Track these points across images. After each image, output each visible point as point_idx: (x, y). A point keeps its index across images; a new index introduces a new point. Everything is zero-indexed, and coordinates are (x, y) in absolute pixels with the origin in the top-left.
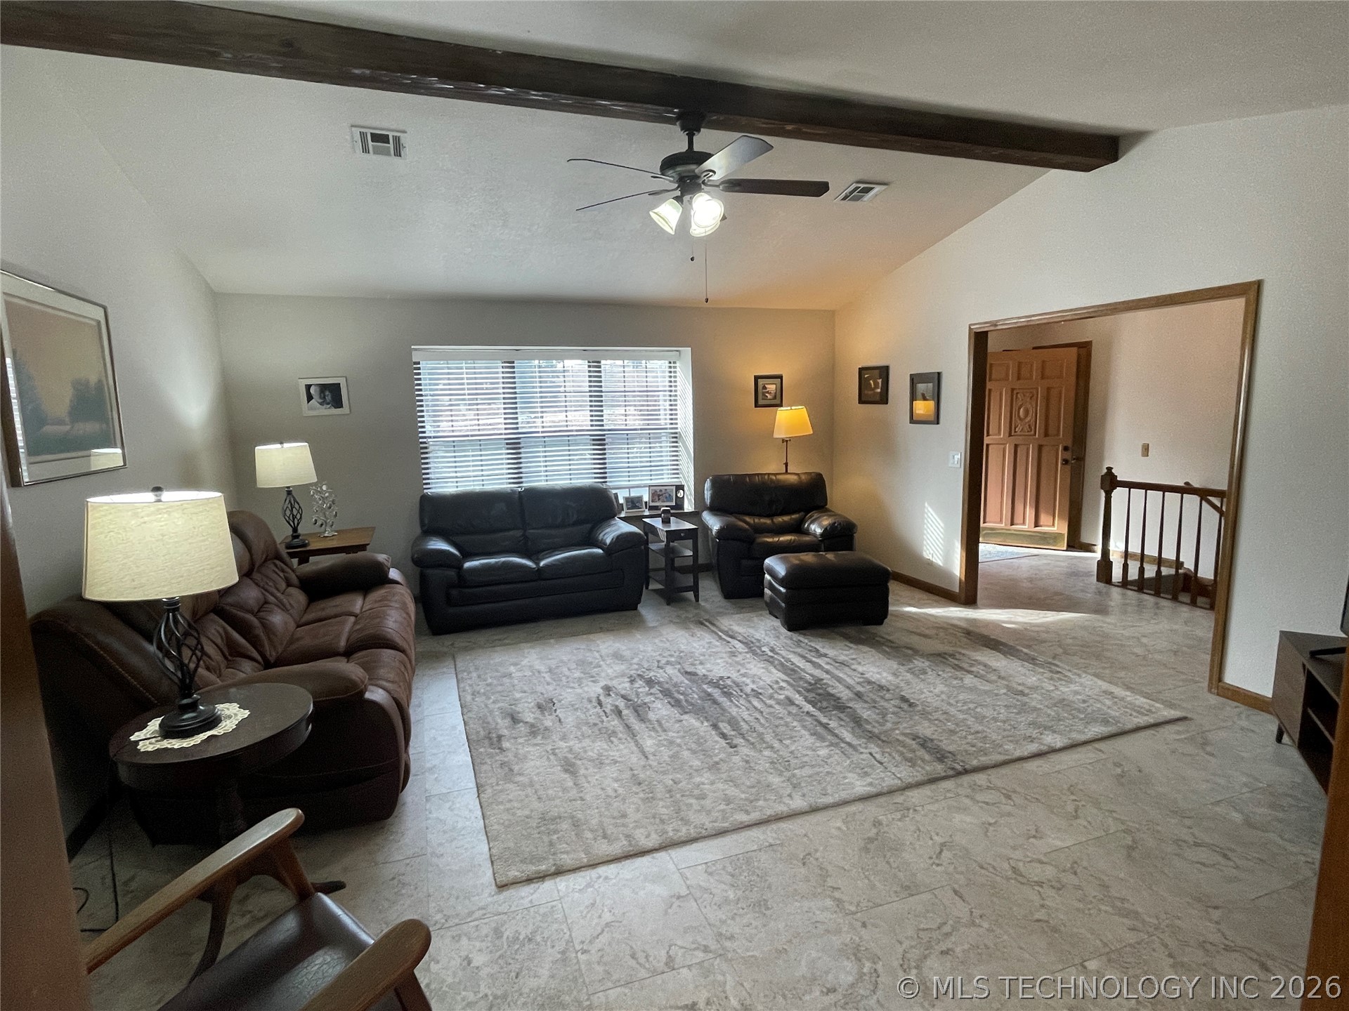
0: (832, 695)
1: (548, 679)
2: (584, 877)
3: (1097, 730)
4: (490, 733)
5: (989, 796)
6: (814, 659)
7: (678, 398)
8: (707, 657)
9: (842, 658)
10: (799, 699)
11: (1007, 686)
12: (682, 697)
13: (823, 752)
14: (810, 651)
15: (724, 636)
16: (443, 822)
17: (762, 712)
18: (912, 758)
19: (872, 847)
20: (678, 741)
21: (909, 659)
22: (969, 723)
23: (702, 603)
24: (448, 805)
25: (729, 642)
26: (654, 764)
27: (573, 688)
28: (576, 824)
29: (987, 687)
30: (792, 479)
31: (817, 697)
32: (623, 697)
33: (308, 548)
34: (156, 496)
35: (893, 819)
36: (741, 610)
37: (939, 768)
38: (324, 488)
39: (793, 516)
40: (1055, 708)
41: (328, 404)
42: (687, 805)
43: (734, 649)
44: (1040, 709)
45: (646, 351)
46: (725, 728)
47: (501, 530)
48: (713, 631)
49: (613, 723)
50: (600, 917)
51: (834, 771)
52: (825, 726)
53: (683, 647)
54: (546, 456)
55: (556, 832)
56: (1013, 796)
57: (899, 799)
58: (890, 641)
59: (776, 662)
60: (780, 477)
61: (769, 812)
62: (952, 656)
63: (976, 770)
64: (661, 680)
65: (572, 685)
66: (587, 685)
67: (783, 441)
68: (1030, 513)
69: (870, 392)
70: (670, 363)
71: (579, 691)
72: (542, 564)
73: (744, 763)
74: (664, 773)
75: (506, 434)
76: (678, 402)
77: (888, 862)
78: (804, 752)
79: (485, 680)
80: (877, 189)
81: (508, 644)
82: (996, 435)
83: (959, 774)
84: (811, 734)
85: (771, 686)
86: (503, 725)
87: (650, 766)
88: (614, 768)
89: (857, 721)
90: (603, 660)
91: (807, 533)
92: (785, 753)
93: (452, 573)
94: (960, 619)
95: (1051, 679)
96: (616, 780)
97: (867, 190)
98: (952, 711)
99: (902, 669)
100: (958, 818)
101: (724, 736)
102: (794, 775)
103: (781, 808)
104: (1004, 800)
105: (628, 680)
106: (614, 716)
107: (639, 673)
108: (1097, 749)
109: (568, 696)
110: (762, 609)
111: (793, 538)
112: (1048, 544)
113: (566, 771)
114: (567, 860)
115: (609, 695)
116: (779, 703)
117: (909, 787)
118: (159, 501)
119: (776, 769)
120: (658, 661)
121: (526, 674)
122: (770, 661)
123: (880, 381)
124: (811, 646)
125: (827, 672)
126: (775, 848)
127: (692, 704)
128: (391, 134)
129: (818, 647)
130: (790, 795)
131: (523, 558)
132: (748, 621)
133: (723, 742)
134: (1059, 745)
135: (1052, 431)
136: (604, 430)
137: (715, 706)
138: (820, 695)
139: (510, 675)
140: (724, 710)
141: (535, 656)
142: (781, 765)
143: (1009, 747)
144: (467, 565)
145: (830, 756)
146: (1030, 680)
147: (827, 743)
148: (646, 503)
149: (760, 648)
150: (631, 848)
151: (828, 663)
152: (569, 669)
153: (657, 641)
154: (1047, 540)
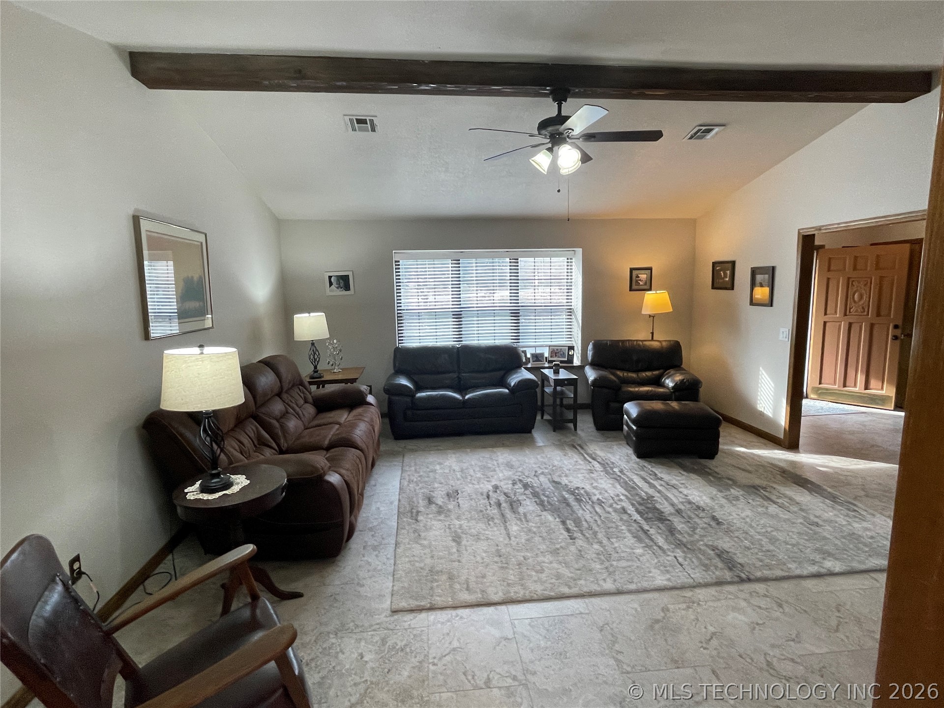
0: (658, 509)
1: (459, 476)
2: (447, 614)
3: (876, 562)
4: (412, 509)
5: (763, 603)
6: (651, 481)
7: (573, 284)
8: (571, 471)
9: (674, 482)
10: (631, 510)
11: (805, 517)
12: (545, 499)
13: (639, 551)
14: (650, 475)
15: (588, 458)
16: (369, 563)
17: (601, 516)
18: (707, 565)
19: (657, 626)
20: (535, 530)
21: (727, 487)
22: (763, 543)
23: (579, 432)
24: (375, 553)
25: (590, 462)
26: (514, 544)
27: (473, 484)
28: (451, 578)
29: (787, 516)
30: (655, 344)
31: (646, 510)
32: (505, 494)
33: (323, 379)
34: (201, 350)
35: (679, 609)
36: (606, 439)
37: (728, 575)
38: (335, 341)
39: (654, 373)
40: (843, 540)
41: (341, 288)
42: (528, 575)
43: (592, 468)
44: (828, 539)
45: (551, 251)
46: (570, 524)
47: (444, 373)
48: (581, 453)
49: (493, 511)
50: (450, 643)
51: (644, 567)
52: (646, 532)
53: (556, 463)
54: (478, 324)
55: (437, 581)
56: (785, 606)
57: (688, 594)
58: (716, 472)
59: (622, 480)
60: (647, 343)
61: (585, 589)
62: (764, 488)
63: (759, 580)
64: (535, 485)
65: (474, 482)
66: (483, 483)
67: (650, 316)
68: (861, 378)
69: (721, 281)
70: (568, 259)
71: (477, 486)
72: (467, 397)
73: (578, 552)
74: (518, 551)
75: (452, 308)
76: (573, 287)
77: (666, 640)
78: (624, 550)
79: (419, 473)
80: (716, 129)
81: (441, 450)
82: (833, 314)
83: (742, 581)
84: (634, 537)
85: (612, 498)
86: (422, 504)
87: (511, 544)
88: (485, 543)
89: (672, 531)
90: (499, 467)
91: (662, 385)
92: (609, 548)
93: (408, 399)
94: (780, 460)
95: (847, 515)
96: (485, 552)
97: (709, 131)
98: (752, 532)
99: (719, 495)
100: (731, 616)
101: (568, 530)
102: (612, 565)
103: (595, 588)
104: (775, 608)
105: (511, 482)
106: (495, 507)
107: (520, 478)
108: (873, 578)
109: (469, 489)
110: (621, 440)
111: (650, 389)
112: (877, 404)
113: (454, 540)
114: (438, 601)
115: (496, 492)
116: (615, 510)
117: (700, 585)
118: (202, 353)
119: (600, 559)
120: (536, 472)
121: (445, 471)
122: (617, 479)
123: (728, 272)
124: (652, 471)
125: (659, 492)
126: (583, 616)
127: (551, 505)
128: (368, 118)
129: (656, 472)
130: (604, 580)
131: (455, 392)
132: (610, 448)
133: (566, 534)
134: (837, 570)
135: (883, 312)
136: (519, 306)
137: (568, 508)
138: (648, 508)
139: (434, 471)
140: (573, 511)
141: (454, 460)
142: (605, 556)
143: (792, 566)
144: (419, 395)
145: (643, 555)
146: (826, 514)
147: (644, 545)
148: (546, 358)
149: (612, 469)
150: (483, 600)
151: (661, 485)
152: (474, 471)
153: (539, 457)
154: (875, 400)
